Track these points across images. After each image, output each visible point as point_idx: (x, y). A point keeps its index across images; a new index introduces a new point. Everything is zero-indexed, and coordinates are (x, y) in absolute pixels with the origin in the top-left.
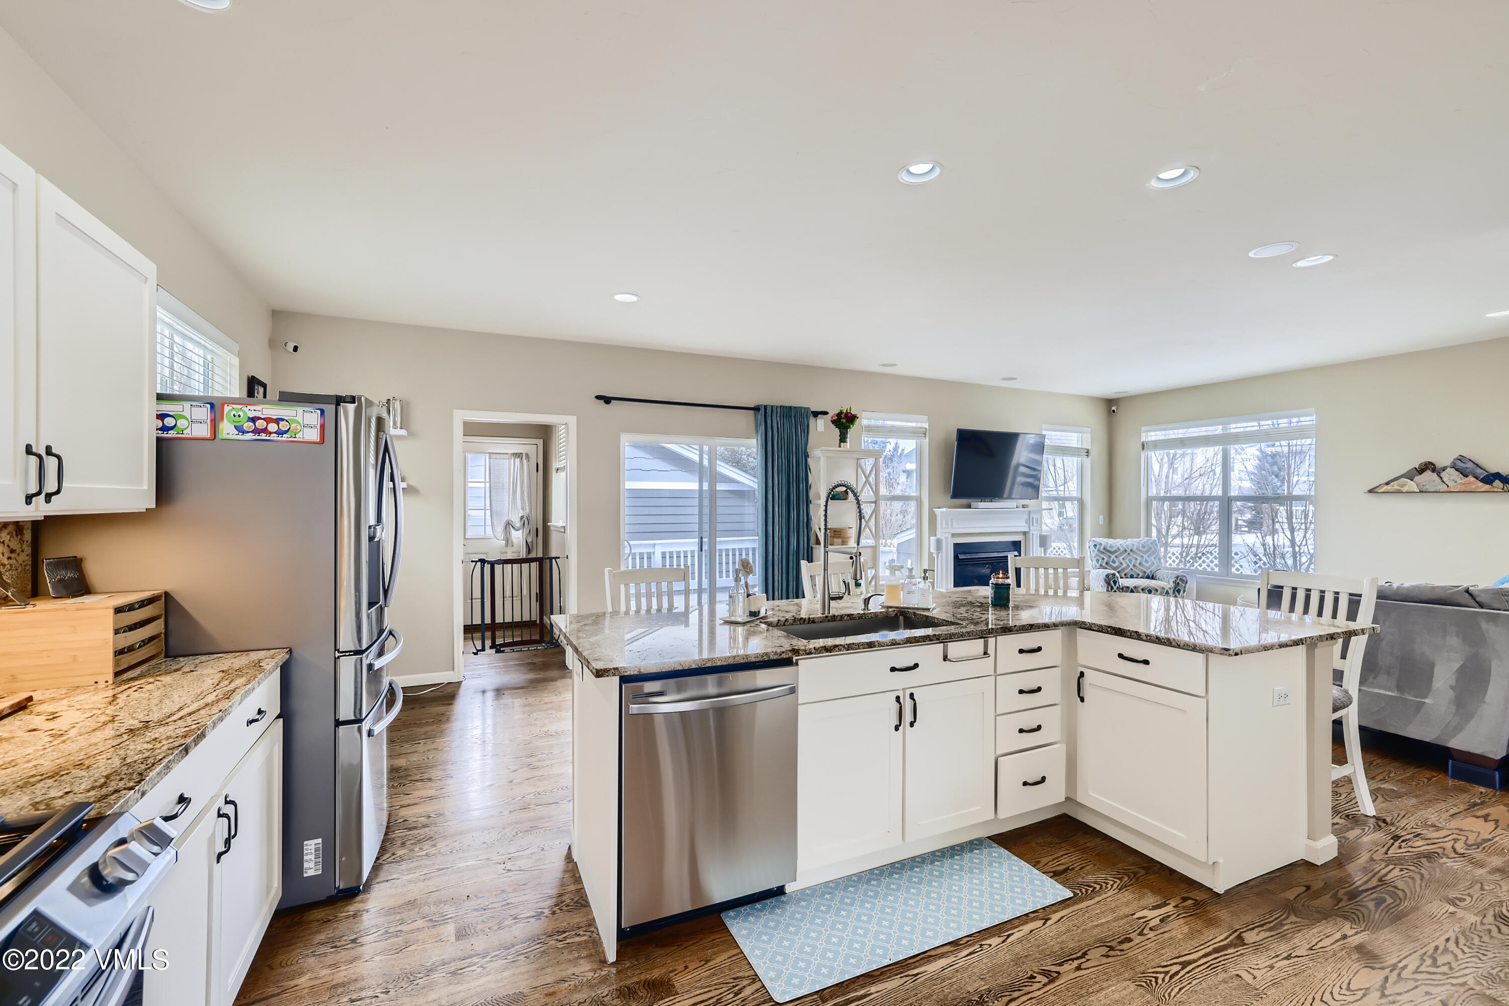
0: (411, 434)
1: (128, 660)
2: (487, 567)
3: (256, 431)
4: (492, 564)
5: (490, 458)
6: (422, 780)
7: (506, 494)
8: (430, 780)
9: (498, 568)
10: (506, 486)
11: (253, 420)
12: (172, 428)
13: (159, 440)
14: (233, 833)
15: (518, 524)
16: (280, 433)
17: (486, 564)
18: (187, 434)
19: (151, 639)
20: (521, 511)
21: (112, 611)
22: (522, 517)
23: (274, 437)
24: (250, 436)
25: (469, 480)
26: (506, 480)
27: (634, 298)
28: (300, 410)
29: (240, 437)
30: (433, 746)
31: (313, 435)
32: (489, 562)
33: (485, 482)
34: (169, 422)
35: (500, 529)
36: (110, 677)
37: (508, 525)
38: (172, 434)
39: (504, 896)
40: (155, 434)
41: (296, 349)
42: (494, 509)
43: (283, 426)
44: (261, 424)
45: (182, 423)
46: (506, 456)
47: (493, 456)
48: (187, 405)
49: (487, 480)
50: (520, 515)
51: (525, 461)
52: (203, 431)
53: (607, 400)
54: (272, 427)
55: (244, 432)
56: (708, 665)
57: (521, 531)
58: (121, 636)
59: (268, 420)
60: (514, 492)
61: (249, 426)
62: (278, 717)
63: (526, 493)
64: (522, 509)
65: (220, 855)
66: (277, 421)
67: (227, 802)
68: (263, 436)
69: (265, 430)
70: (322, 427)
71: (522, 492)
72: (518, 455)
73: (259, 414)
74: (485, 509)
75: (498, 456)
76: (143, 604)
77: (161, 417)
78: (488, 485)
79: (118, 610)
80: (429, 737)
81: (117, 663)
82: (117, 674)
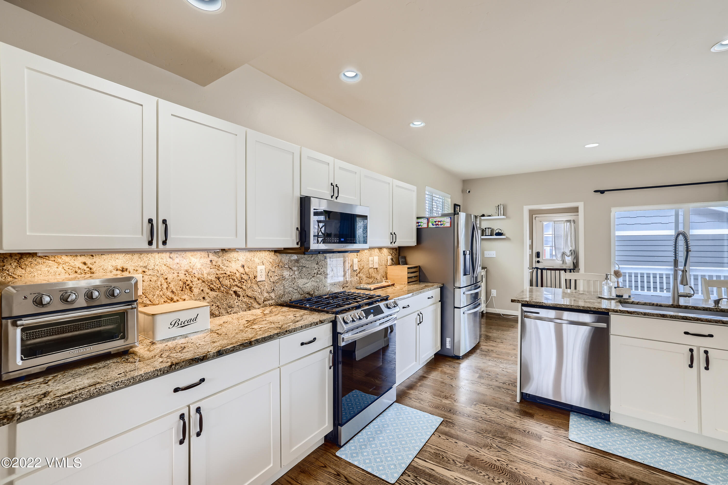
0: (507, 217)
1: (411, 280)
2: (539, 271)
3: (436, 225)
4: (542, 270)
5: (554, 223)
6: (493, 341)
7: (563, 239)
8: (495, 341)
9: (544, 271)
10: (563, 235)
11: (435, 222)
12: (420, 225)
13: (417, 228)
14: (421, 321)
15: (569, 254)
16: (441, 225)
17: (539, 269)
18: (423, 227)
19: (416, 276)
20: (571, 248)
21: (407, 268)
22: (571, 251)
23: (440, 226)
24: (435, 226)
25: (545, 233)
26: (562, 233)
27: (597, 145)
28: (445, 218)
29: (433, 227)
30: (503, 333)
31: (448, 225)
32: (540, 269)
33: (552, 234)
34: (420, 224)
35: (559, 256)
36: (407, 283)
37: (564, 254)
38: (420, 227)
39: (497, 375)
40: (416, 227)
41: (469, 192)
42: (556, 246)
43: (442, 223)
44: (437, 223)
45: (422, 224)
46: (563, 222)
47: (555, 222)
48: (423, 219)
49: (553, 233)
50: (570, 249)
51: (572, 224)
52: (425, 226)
53: (602, 192)
54: (439, 223)
55: (434, 225)
56: (558, 306)
57: (571, 257)
58: (409, 274)
59: (439, 221)
60: (567, 239)
61: (434, 223)
62: (439, 301)
63: (573, 239)
64: (571, 246)
65: (418, 324)
66: (440, 222)
67: (421, 313)
68: (438, 226)
69: (438, 224)
70: (451, 222)
71: (571, 239)
72: (569, 221)
73: (437, 220)
74: (552, 247)
75: (558, 222)
76: (414, 267)
77: (418, 223)
78: (553, 235)
79: (408, 268)
80: (503, 330)
81: (408, 280)
82: (408, 283)
